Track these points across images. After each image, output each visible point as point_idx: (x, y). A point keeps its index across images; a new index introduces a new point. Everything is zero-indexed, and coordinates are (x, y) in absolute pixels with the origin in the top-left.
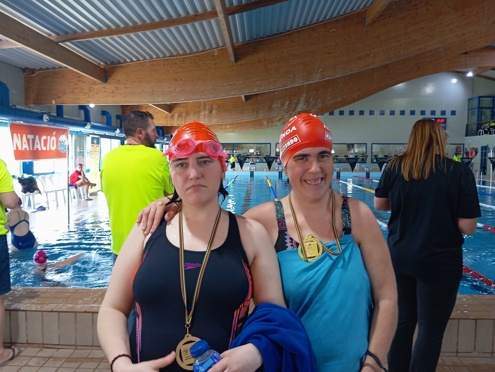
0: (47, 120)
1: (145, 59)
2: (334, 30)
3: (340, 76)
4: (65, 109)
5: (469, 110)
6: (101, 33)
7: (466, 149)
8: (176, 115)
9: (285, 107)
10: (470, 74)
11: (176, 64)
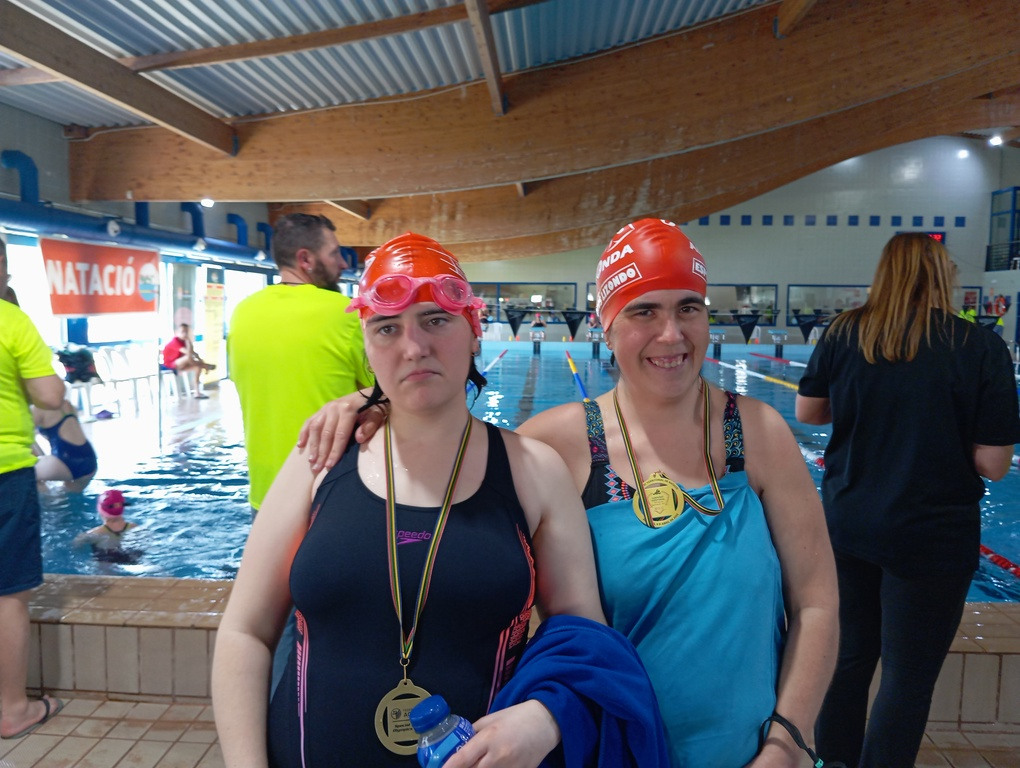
0: (116, 232)
1: (316, 105)
2: (711, 45)
3: (722, 142)
4: (152, 212)
5: (993, 215)
6: (226, 51)
7: (986, 298)
8: (381, 223)
9: (608, 208)
10: (996, 141)
11: (381, 116)
